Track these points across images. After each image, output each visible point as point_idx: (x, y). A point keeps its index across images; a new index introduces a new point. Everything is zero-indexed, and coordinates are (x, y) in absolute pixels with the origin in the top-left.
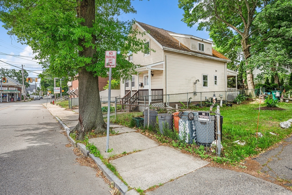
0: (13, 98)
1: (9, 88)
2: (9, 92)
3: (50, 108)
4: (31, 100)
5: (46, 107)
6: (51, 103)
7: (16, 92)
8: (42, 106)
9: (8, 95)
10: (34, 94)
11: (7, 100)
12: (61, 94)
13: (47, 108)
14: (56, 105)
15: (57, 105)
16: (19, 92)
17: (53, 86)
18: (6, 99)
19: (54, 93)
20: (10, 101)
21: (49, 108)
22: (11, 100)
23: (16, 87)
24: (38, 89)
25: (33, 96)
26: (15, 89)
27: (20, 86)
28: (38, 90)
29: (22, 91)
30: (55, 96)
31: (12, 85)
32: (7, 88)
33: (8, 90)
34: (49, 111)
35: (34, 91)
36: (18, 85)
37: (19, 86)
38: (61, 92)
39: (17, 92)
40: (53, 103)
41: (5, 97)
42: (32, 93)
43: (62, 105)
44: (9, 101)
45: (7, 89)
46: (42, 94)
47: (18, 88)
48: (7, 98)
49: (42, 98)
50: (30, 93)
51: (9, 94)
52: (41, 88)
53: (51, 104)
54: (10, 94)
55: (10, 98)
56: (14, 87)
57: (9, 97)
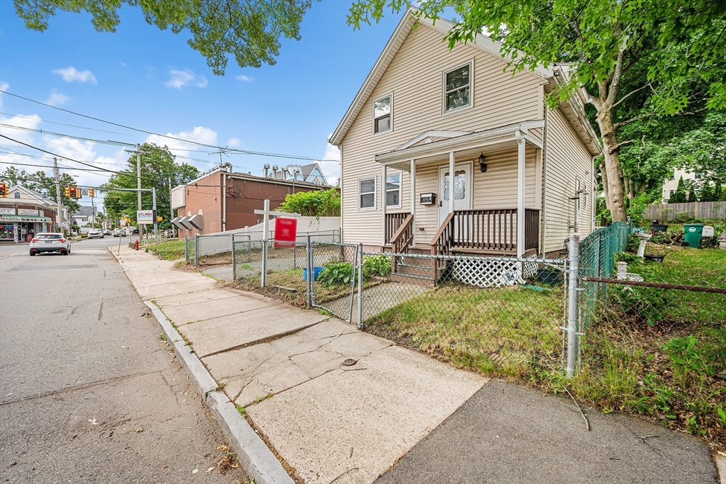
0: (33, 234)
1: (20, 211)
2: (20, 219)
3: (127, 259)
4: (82, 237)
5: (117, 257)
6: (130, 245)
7: (38, 220)
8: (104, 255)
9: (16, 227)
10: (90, 225)
11: (16, 238)
12: (156, 226)
13: (120, 261)
14: (143, 251)
15: (147, 251)
16: (49, 220)
17: (135, 208)
18: (12, 236)
19: (138, 223)
20: (23, 239)
21: (125, 263)
22: (26, 237)
23: (39, 209)
24: (99, 216)
25: (86, 229)
26: (36, 212)
27: (54, 208)
28: (100, 218)
29: (58, 218)
30: (141, 230)
31: (28, 204)
32: (14, 210)
33: (17, 214)
34: (125, 272)
35: (91, 219)
36: (48, 205)
37: (51, 207)
38: (155, 220)
39: (43, 219)
40: (136, 246)
41: (9, 231)
42: (85, 223)
43: (161, 252)
44: (20, 239)
45: (13, 212)
46: (110, 227)
47: (45, 210)
48: (16, 233)
49: (108, 234)
50: (80, 223)
51: (19, 223)
52: (106, 214)
53: (131, 249)
54: (22, 224)
55: (22, 233)
56: (33, 207)
57: (19, 231)
